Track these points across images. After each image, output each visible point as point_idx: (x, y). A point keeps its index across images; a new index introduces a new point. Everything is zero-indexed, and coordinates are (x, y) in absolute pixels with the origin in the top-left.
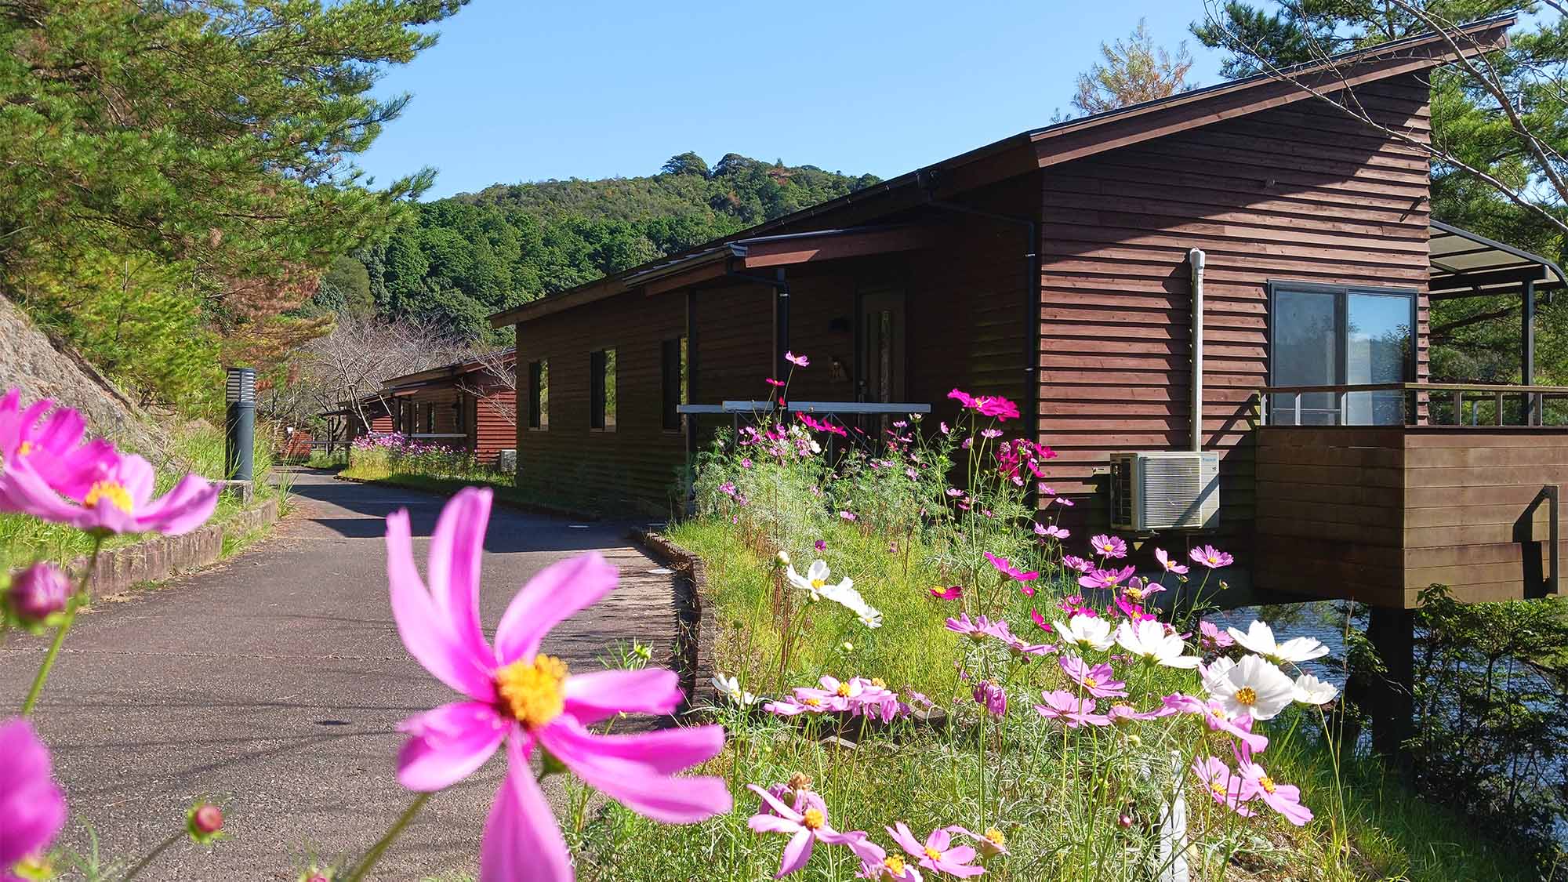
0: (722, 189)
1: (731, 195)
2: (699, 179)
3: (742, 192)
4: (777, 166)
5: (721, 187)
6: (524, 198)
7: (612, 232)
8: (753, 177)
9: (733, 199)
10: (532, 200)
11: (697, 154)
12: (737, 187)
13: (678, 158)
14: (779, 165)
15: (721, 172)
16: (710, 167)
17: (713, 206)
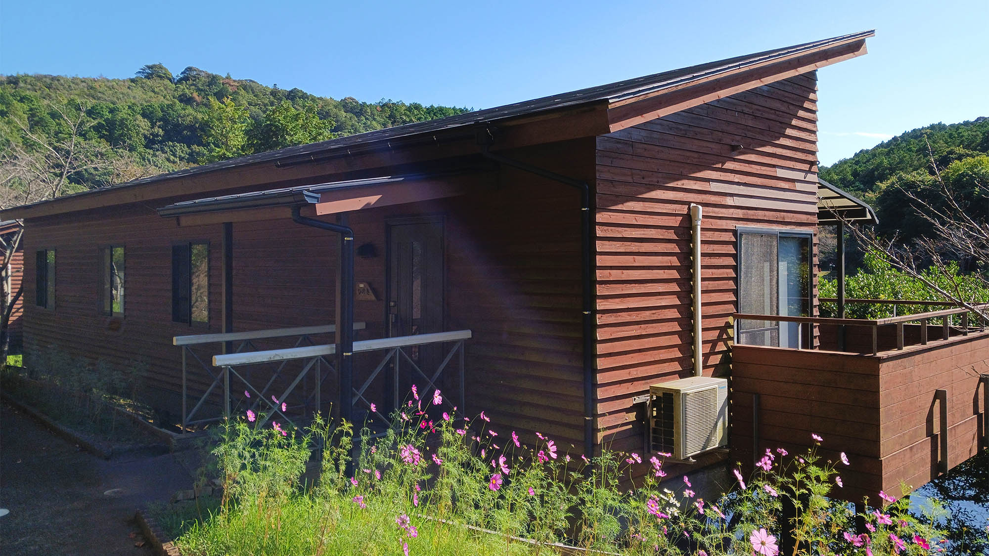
0: (187, 91)
1: (195, 95)
2: (167, 82)
3: (203, 94)
4: (227, 78)
5: (186, 89)
6: (22, 84)
7: (111, 111)
8: (210, 84)
9: (197, 98)
10: (29, 87)
11: (164, 65)
12: (198, 90)
13: (149, 67)
14: (228, 77)
15: (186, 79)
16: (174, 76)
17: (181, 101)
